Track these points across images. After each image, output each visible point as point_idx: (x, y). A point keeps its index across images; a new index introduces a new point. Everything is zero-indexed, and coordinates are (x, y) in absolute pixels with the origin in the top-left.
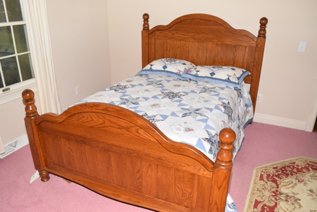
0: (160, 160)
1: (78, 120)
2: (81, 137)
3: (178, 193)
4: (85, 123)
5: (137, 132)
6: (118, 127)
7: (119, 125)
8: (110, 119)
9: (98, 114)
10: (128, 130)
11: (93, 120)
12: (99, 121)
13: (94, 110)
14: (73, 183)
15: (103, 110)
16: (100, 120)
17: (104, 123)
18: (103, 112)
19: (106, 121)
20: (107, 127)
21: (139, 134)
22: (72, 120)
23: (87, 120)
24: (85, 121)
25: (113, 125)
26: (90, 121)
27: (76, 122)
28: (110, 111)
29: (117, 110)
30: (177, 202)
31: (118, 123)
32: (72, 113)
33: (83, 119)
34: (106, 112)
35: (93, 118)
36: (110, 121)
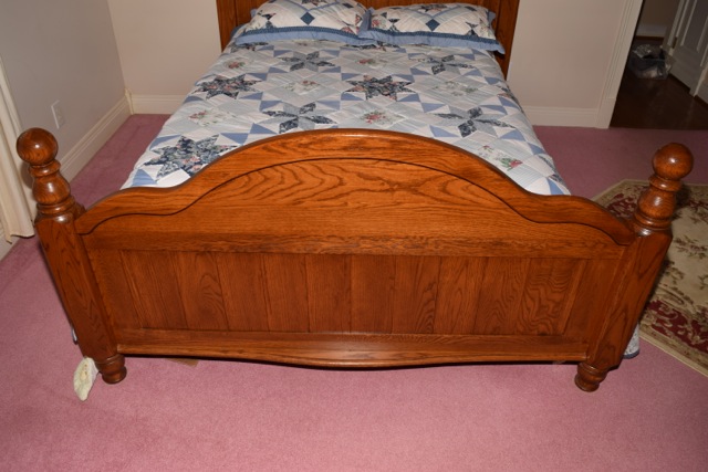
0: (498, 247)
1: (247, 192)
3: (528, 309)
4: (271, 194)
5: (444, 191)
6: (387, 186)
7: (388, 182)
8: (362, 170)
9: (320, 164)
10: (416, 192)
11: (301, 183)
12: (323, 182)
13: (312, 153)
15: (345, 149)
16: (327, 178)
17: (341, 184)
18: (344, 154)
19: (346, 179)
20: (348, 194)
21: (449, 194)
22: (224, 195)
23: (282, 186)
24: (272, 190)
25: (369, 185)
26: (289, 188)
27: (242, 196)
28: (369, 149)
29: (391, 141)
30: (521, 329)
31: (386, 178)
32: (232, 175)
33: (264, 187)
34: (355, 153)
35: (304, 177)
36: (360, 175)
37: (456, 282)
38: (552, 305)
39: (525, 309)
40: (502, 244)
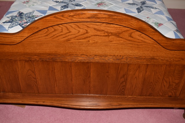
0: (153, 60)
1: (47, 35)
2: (49, 54)
3: (164, 86)
4: (57, 37)
5: (131, 36)
6: (106, 34)
7: (107, 32)
8: (96, 27)
9: (78, 24)
10: (118, 36)
11: (70, 32)
12: (79, 32)
13: (75, 20)
14: (26, 106)
15: (89, 18)
16: (81, 30)
17: (87, 33)
18: (89, 20)
19: (89, 31)
20: (90, 37)
21: (132, 37)
22: (37, 37)
23: (62, 33)
24: (57, 35)
25: (99, 33)
26: (65, 34)
27: (45, 37)
28: (99, 18)
29: (109, 15)
30: (161, 94)
31: (106, 30)
32: (40, 28)
33: (54, 33)
34: (93, 20)
35: (71, 30)
36: (95, 29)
37: (134, 74)
38: (174, 85)
39: (163, 86)
40: (154, 59)
